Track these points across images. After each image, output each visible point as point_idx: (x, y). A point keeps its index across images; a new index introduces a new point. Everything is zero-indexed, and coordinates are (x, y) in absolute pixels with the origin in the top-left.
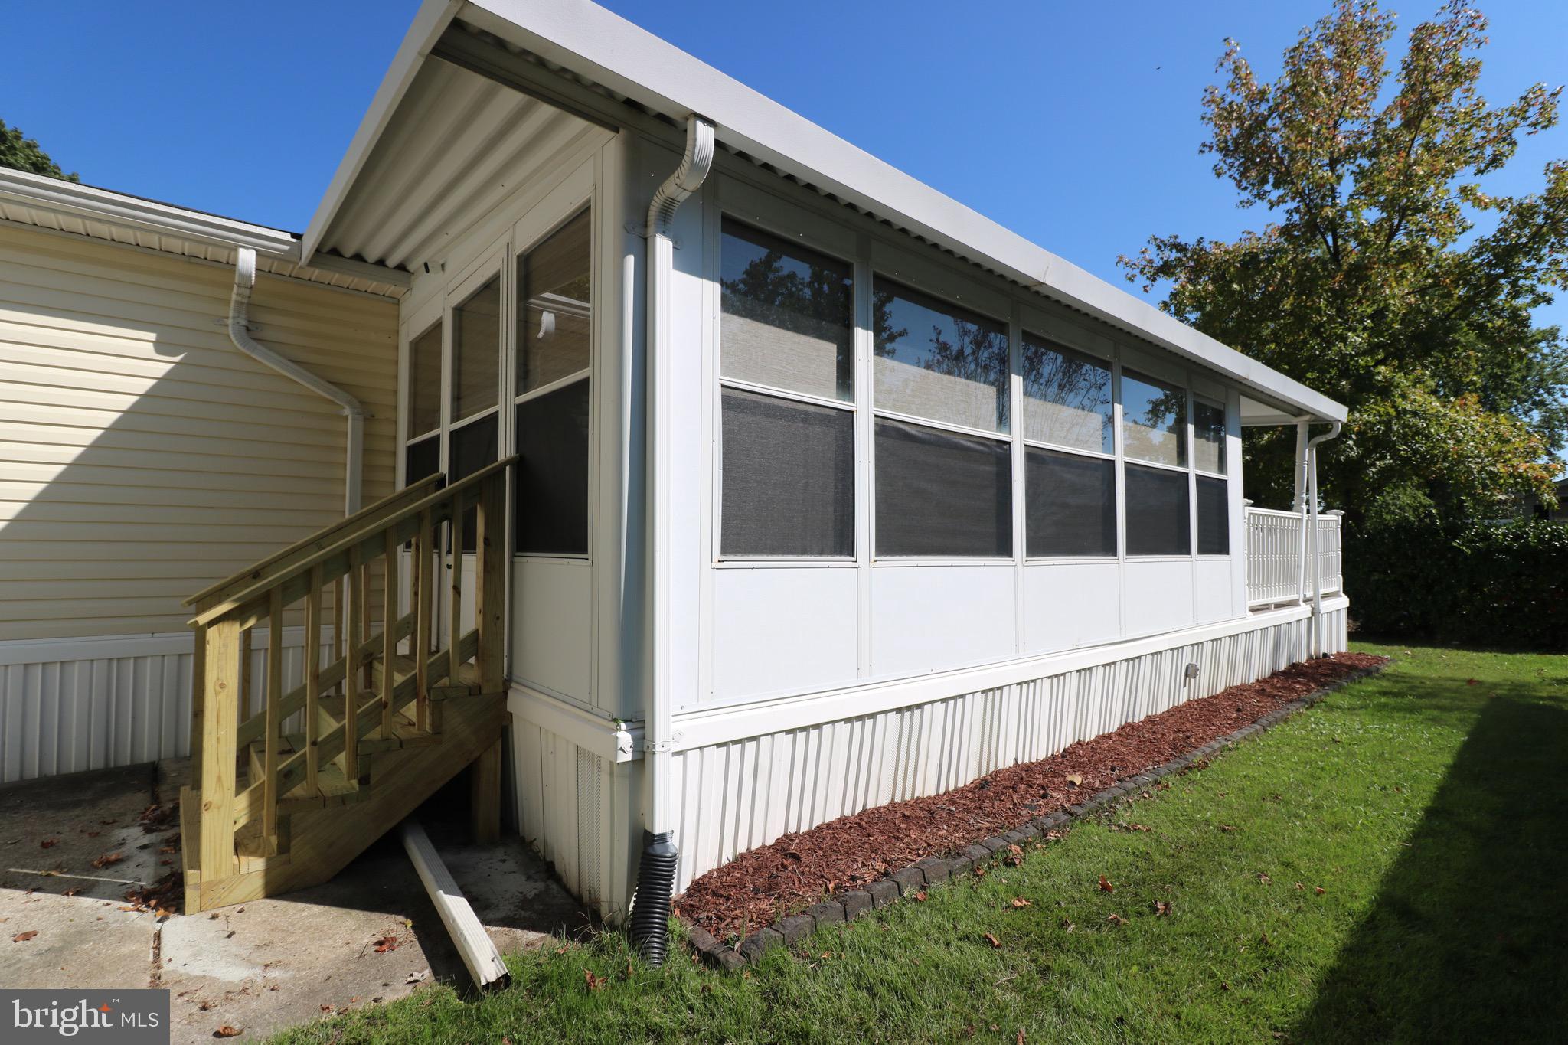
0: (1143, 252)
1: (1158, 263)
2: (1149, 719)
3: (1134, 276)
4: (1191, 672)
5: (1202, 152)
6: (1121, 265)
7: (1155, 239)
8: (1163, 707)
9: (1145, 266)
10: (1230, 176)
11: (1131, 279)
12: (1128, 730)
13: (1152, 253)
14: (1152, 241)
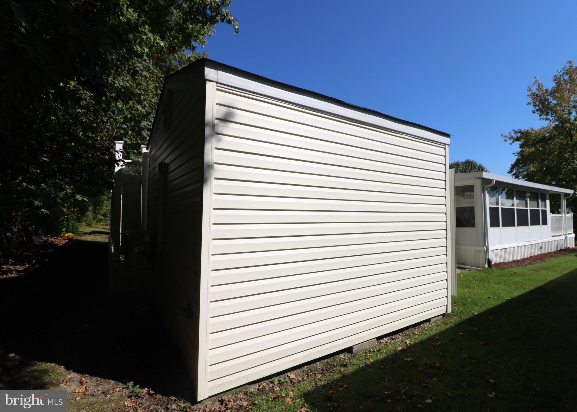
0: (510, 133)
1: (515, 137)
2: (534, 256)
3: (507, 140)
4: (541, 248)
5: (528, 105)
6: (502, 137)
7: (514, 131)
8: (536, 254)
9: (510, 137)
10: (538, 113)
11: (506, 141)
12: (531, 257)
13: (513, 134)
14: (513, 131)
